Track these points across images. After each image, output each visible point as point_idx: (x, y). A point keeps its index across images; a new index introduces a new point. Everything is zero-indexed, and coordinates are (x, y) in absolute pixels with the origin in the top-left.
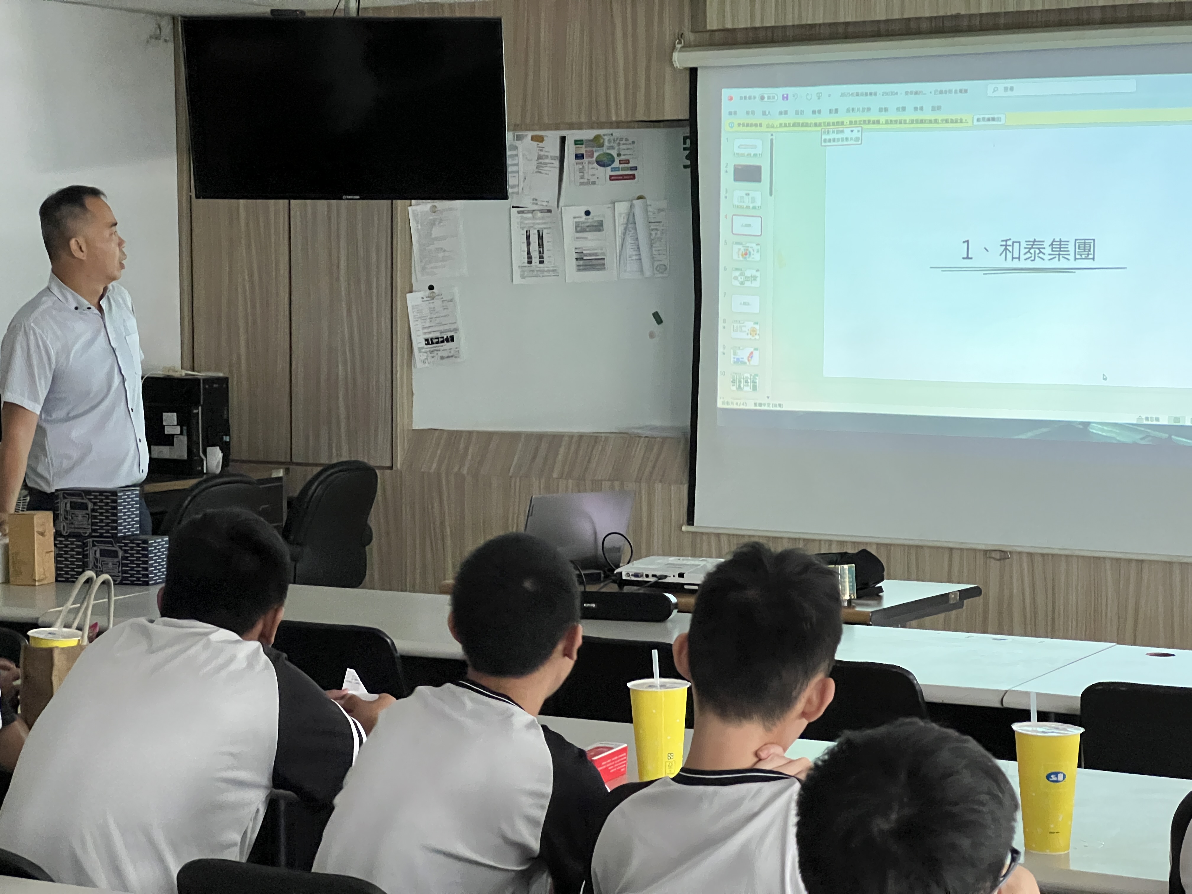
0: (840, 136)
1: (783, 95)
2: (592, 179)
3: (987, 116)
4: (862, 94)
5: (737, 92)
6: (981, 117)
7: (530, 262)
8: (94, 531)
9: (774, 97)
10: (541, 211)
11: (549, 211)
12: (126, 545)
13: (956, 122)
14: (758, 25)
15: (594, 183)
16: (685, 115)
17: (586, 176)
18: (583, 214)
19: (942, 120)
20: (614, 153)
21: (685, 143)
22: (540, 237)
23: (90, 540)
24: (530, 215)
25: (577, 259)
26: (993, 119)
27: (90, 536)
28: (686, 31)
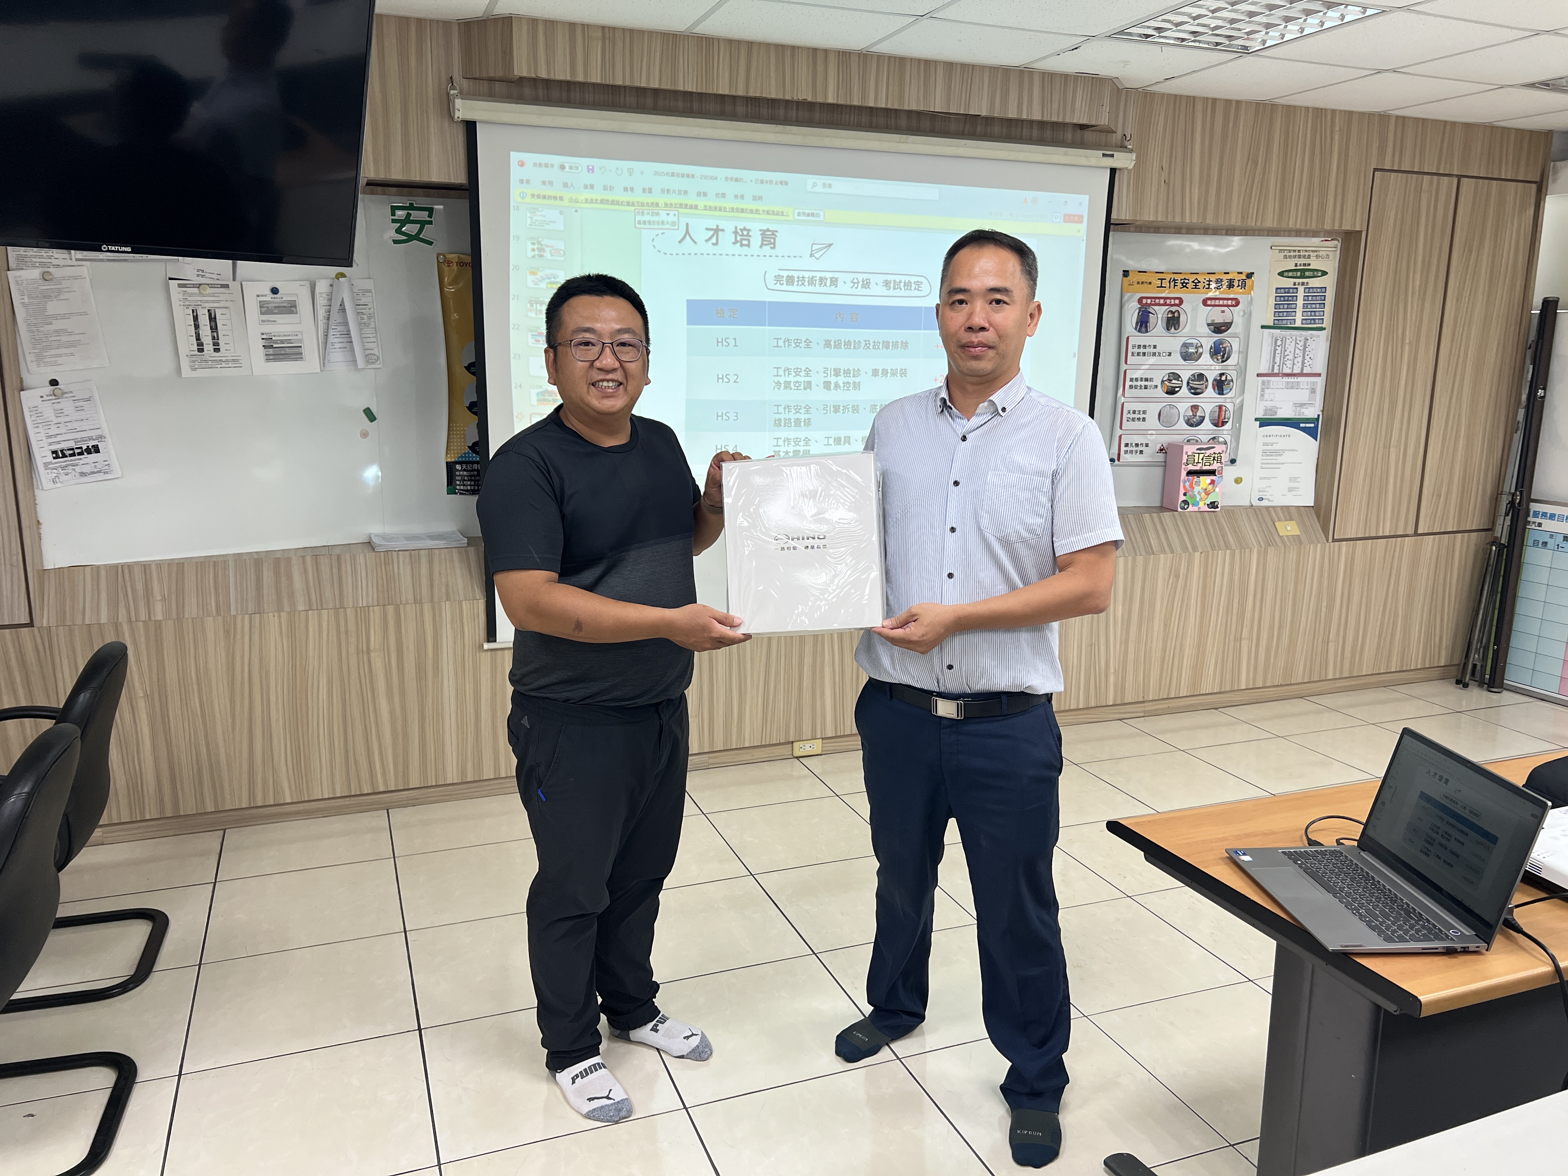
0: (655, 218)
1: (588, 166)
3: (807, 211)
4: (678, 175)
5: (530, 158)
6: (801, 211)
7: (201, 350)
9: (577, 168)
10: (212, 286)
13: (778, 214)
18: (269, 292)
19: (764, 211)
21: (393, 214)
22: (212, 319)
24: (196, 290)
25: (264, 347)
26: (813, 215)
28: (457, 77)
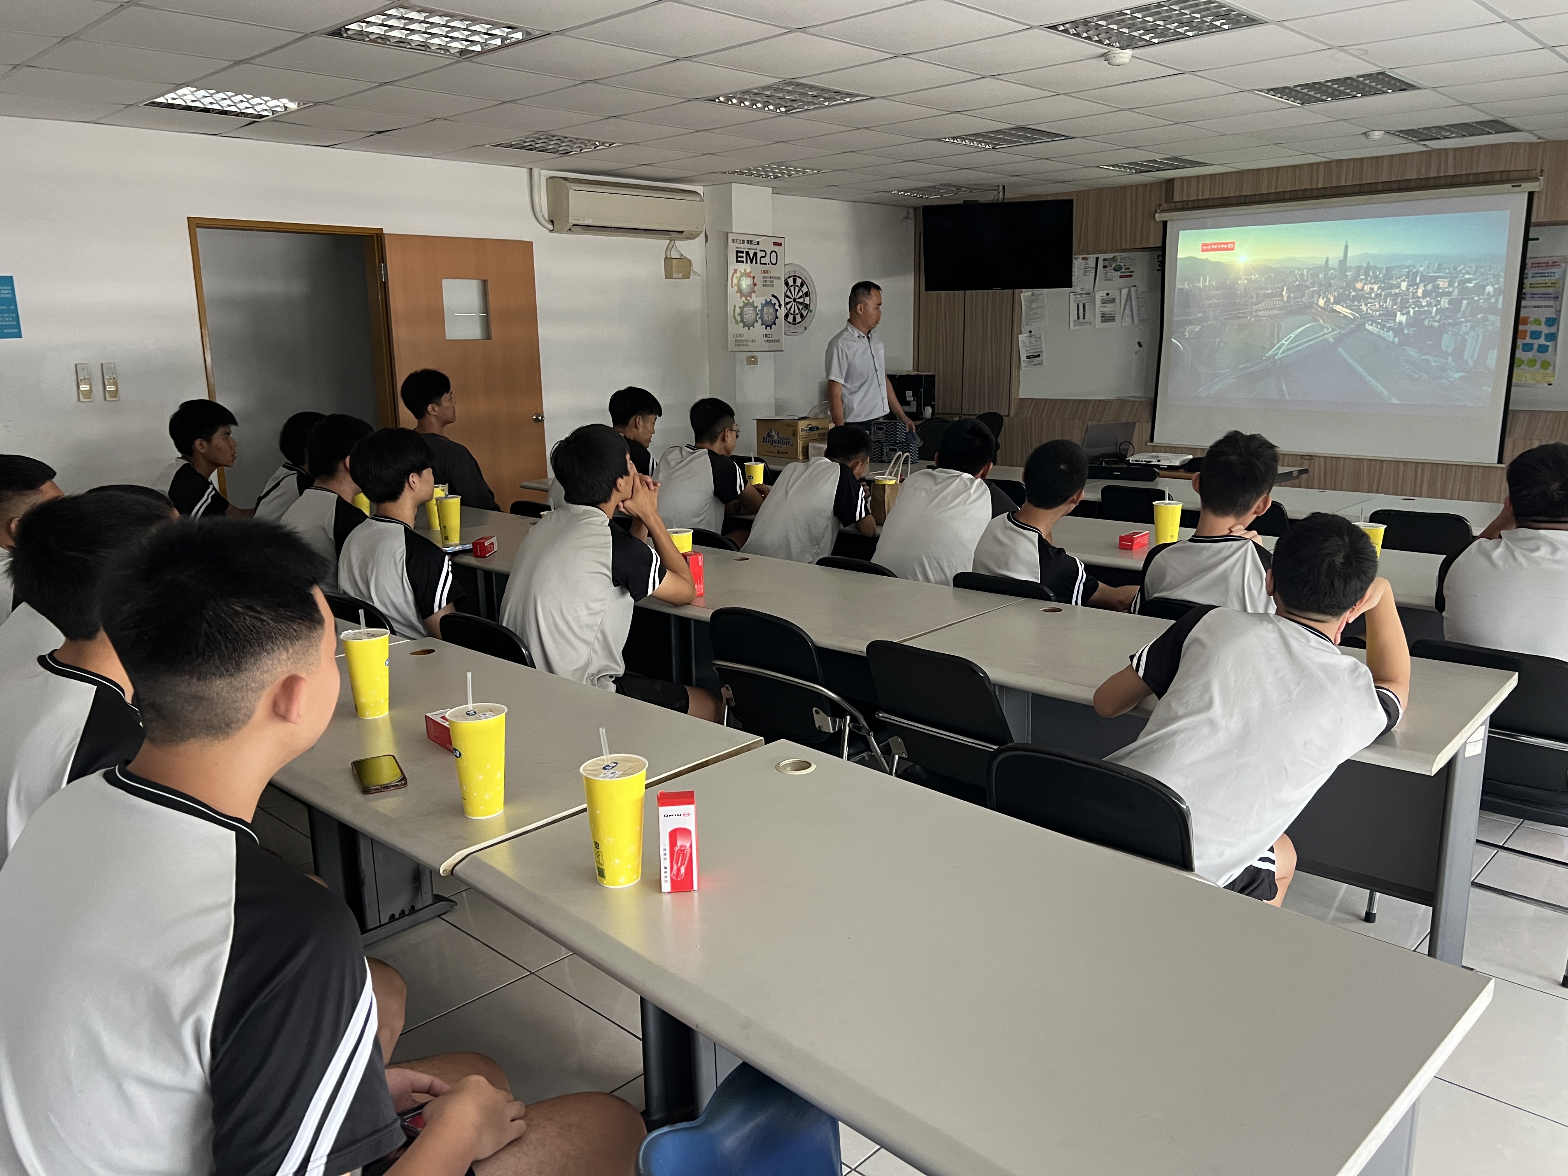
2: (1111, 278)
5: (1187, 232)
7: (1078, 319)
8: (887, 440)
10: (1085, 294)
11: (1089, 294)
12: (900, 446)
14: (1200, 198)
15: (1112, 280)
16: (1159, 244)
17: (1108, 276)
18: (1105, 295)
20: (1122, 264)
21: (1158, 259)
22: (1084, 307)
23: (885, 444)
24: (1079, 296)
25: (1102, 317)
27: (885, 442)
28: (1163, 203)
